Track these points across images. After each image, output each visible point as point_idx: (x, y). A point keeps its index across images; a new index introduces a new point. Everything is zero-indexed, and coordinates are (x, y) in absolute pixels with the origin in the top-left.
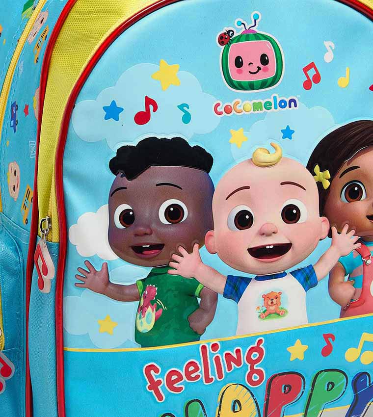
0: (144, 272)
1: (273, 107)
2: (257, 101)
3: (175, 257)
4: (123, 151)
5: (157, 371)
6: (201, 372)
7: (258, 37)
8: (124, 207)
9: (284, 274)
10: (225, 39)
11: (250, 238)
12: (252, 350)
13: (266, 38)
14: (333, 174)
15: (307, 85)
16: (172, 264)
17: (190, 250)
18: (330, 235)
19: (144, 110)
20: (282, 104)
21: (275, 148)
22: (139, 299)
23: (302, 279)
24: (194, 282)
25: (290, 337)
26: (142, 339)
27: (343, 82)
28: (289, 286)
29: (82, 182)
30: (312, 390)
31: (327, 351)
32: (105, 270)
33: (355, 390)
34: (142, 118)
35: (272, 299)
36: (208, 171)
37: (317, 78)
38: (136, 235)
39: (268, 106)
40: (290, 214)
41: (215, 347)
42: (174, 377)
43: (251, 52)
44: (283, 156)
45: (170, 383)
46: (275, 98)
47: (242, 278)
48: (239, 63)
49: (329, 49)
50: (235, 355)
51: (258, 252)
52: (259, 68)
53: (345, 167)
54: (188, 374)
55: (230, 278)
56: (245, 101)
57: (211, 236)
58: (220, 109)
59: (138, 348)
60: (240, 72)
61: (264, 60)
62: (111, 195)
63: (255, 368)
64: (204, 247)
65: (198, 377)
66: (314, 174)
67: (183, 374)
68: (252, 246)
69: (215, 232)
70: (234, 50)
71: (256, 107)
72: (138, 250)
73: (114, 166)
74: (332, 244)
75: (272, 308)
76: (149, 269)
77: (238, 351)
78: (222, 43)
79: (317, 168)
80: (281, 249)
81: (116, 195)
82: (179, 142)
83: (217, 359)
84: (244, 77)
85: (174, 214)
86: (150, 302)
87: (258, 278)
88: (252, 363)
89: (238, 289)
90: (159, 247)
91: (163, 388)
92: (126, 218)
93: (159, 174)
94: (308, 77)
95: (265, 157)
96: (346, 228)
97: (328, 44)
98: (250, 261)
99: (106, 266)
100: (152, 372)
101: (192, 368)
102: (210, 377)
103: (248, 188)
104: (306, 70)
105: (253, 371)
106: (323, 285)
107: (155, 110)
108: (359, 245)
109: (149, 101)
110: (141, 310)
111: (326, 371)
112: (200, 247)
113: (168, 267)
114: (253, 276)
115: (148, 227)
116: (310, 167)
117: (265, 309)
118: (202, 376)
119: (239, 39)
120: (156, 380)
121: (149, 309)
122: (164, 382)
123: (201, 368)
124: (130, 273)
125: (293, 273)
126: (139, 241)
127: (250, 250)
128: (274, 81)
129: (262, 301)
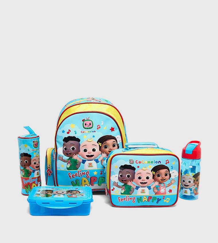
3: (73, 156)
4: (65, 138)
5: (70, 174)
7: (89, 120)
8: (65, 147)
10: (83, 120)
11: (86, 153)
12: (87, 172)
13: (91, 120)
14: (102, 144)
15: (98, 129)
17: (76, 155)
18: (101, 154)
20: (93, 132)
21: (91, 139)
22: (67, 162)
23: (96, 161)
24: (77, 160)
25: (94, 171)
26: (68, 169)
27: (105, 128)
28: (93, 162)
29: (59, 142)
30: (99, 180)
34: (68, 133)
35: (90, 164)
36: (79, 142)
37: (100, 128)
39: (90, 132)
40: (94, 150)
41: (80, 171)
42: (73, 175)
43: (88, 123)
46: (92, 130)
47: (85, 160)
48: (86, 124)
52: (89, 125)
53: (104, 143)
54: (76, 175)
55: (83, 160)
56: (87, 131)
58: (82, 132)
66: (98, 144)
67: (75, 175)
68: (87, 155)
69: (80, 152)
70: (85, 122)
72: (67, 154)
73: (64, 140)
75: (90, 165)
76: (69, 157)
77: (84, 172)
78: (83, 121)
80: (92, 156)
81: (64, 145)
82: (74, 137)
83: (81, 173)
84: (87, 127)
85: (73, 149)
86: (69, 163)
87: (88, 160)
88: (87, 174)
89: (84, 162)
90: (71, 154)
92: (65, 149)
93: (71, 142)
95: (89, 140)
96: (104, 153)
97: (102, 122)
98: (87, 157)
99: (62, 156)
101: (76, 174)
102: (80, 176)
103: (86, 145)
104: (98, 126)
105: (87, 176)
107: (70, 132)
109: (69, 130)
110: (68, 164)
111: (101, 177)
112: (78, 154)
114: (87, 160)
115: (69, 150)
116: (98, 142)
118: (78, 176)
119: (86, 120)
121: (69, 164)
122: (71, 176)
123: (78, 174)
124: (66, 158)
125: (94, 160)
126: (67, 153)
127: (86, 156)
128: (92, 128)
129: (88, 164)
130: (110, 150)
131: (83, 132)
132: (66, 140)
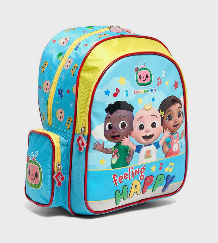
0: (114, 144)
1: (149, 91)
2: (145, 90)
3: (123, 139)
4: (110, 105)
5: (116, 176)
6: (128, 176)
7: (145, 69)
8: (109, 123)
9: (151, 144)
11: (143, 133)
12: (142, 169)
13: (148, 69)
14: (165, 113)
15: (158, 85)
16: (122, 142)
17: (127, 137)
18: (163, 132)
19: (116, 92)
20: (152, 91)
21: (150, 104)
22: (112, 153)
23: (156, 146)
24: (128, 147)
25: (151, 164)
26: (113, 166)
27: (167, 83)
28: (152, 148)
30: (156, 181)
31: (161, 168)
32: (103, 144)
33: (166, 181)
34: (115, 95)
35: (148, 152)
36: (132, 112)
37: (161, 82)
38: (113, 132)
39: (148, 91)
40: (154, 125)
41: (132, 168)
42: (121, 178)
44: (152, 107)
45: (120, 180)
46: (150, 88)
47: (141, 146)
48: (140, 77)
49: (163, 73)
50: (137, 171)
51: (145, 138)
52: (146, 79)
53: (168, 110)
54: (125, 177)
55: (137, 146)
56: (142, 89)
57: (133, 132)
58: (135, 92)
59: (111, 169)
60: (140, 80)
61: (147, 76)
62: (106, 120)
63: (142, 174)
64: (131, 136)
65: (127, 177)
66: (160, 113)
67: (123, 177)
68: (144, 135)
71: (145, 91)
72: (113, 137)
73: (107, 110)
74: (164, 134)
75: (148, 155)
76: (116, 143)
77: (138, 169)
78: (136, 71)
79: (161, 110)
80: (151, 136)
81: (107, 119)
82: (125, 102)
83: (133, 171)
84: (142, 82)
85: (123, 125)
86: (116, 154)
87: (144, 146)
88: (142, 172)
89: (139, 149)
90: (118, 136)
91: (118, 182)
92: (110, 127)
93: (119, 113)
94: (158, 82)
95: (148, 107)
96: (168, 129)
97: (163, 71)
98: (143, 140)
99: (103, 143)
100: (115, 176)
101: (126, 175)
102: (131, 177)
103: (143, 117)
104: (158, 80)
105: (142, 175)
106: (161, 148)
107: (119, 92)
108: (170, 134)
109: (117, 89)
110: (113, 156)
111: (160, 175)
112: (130, 136)
113: (121, 142)
114: (143, 145)
115: (116, 130)
116: (159, 111)
117: (146, 155)
118: (128, 177)
119: (140, 70)
120: (116, 179)
121: (115, 156)
122: (118, 180)
123: (128, 175)
124: (110, 145)
125: (154, 144)
126: (113, 134)
127: (143, 137)
128: (150, 83)
129: (145, 153)
130: (175, 122)
131: (137, 92)
132: (112, 109)
